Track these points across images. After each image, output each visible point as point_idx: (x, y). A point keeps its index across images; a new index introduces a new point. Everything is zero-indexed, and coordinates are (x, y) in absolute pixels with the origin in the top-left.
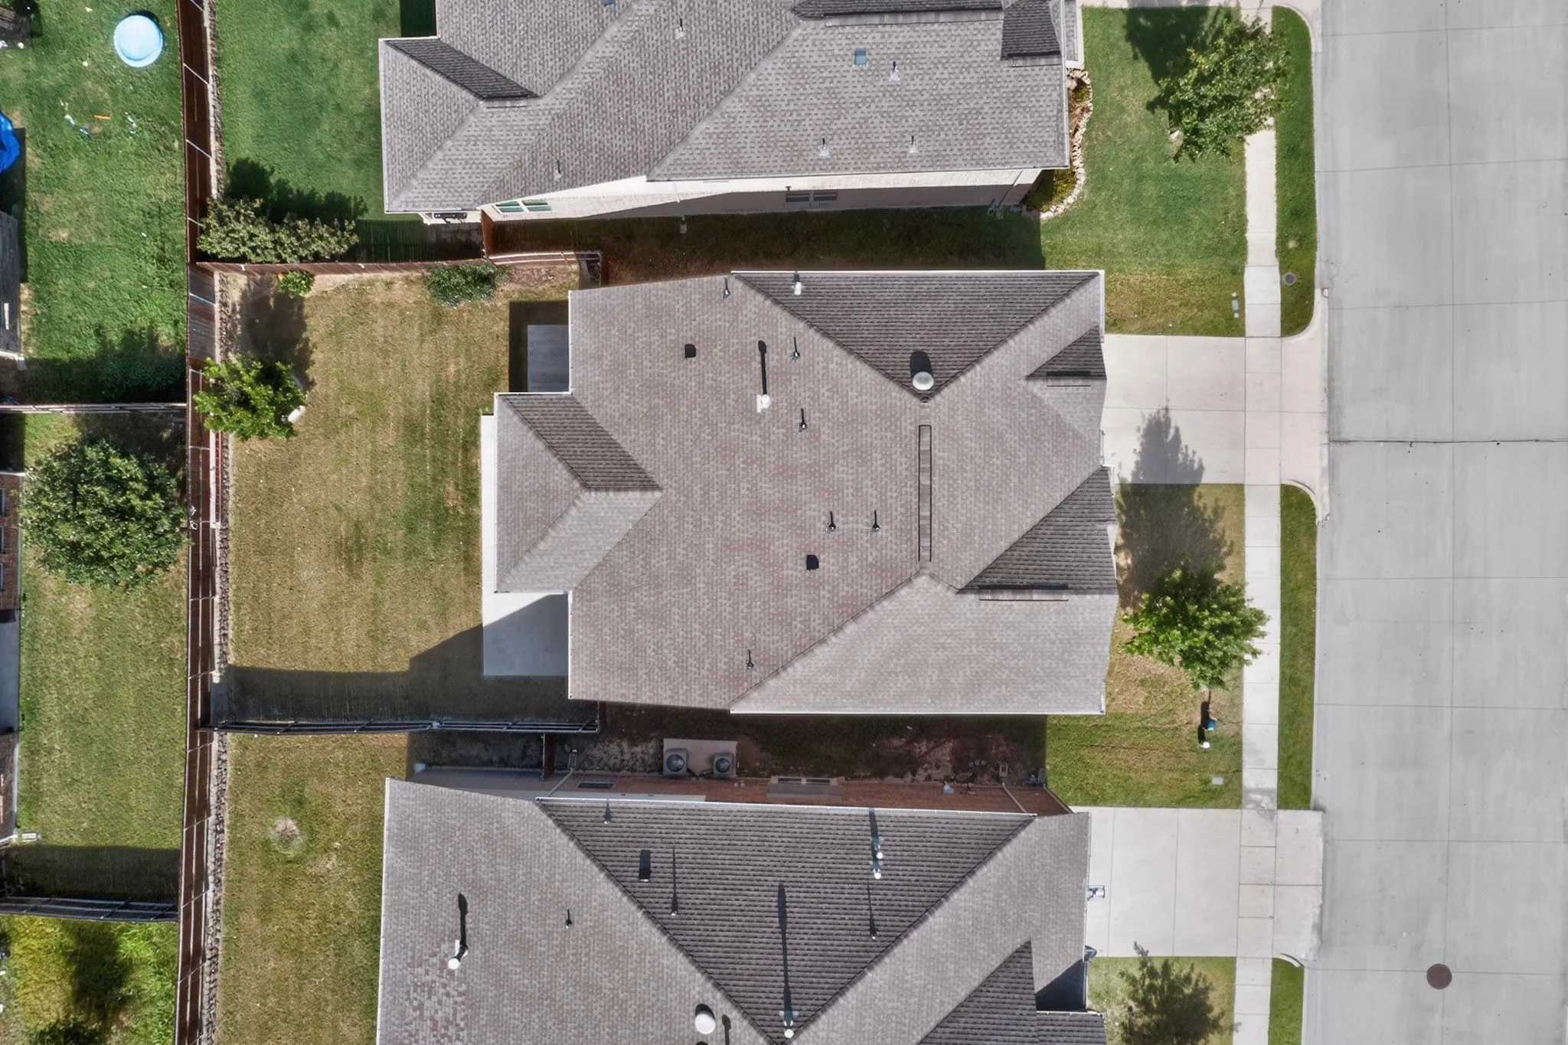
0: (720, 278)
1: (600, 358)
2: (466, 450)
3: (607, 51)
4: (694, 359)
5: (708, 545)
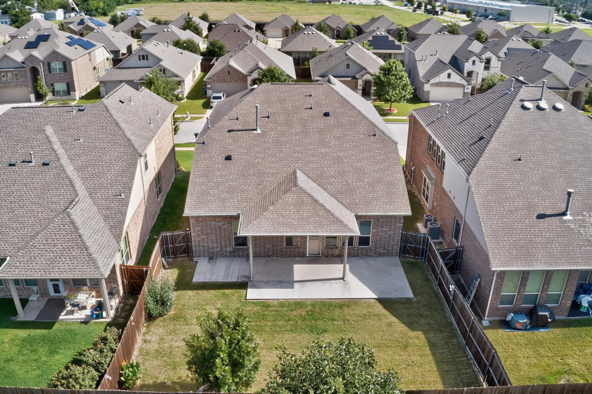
1: (224, 199)
3: (70, 168)
4: (232, 157)
5: (322, 151)
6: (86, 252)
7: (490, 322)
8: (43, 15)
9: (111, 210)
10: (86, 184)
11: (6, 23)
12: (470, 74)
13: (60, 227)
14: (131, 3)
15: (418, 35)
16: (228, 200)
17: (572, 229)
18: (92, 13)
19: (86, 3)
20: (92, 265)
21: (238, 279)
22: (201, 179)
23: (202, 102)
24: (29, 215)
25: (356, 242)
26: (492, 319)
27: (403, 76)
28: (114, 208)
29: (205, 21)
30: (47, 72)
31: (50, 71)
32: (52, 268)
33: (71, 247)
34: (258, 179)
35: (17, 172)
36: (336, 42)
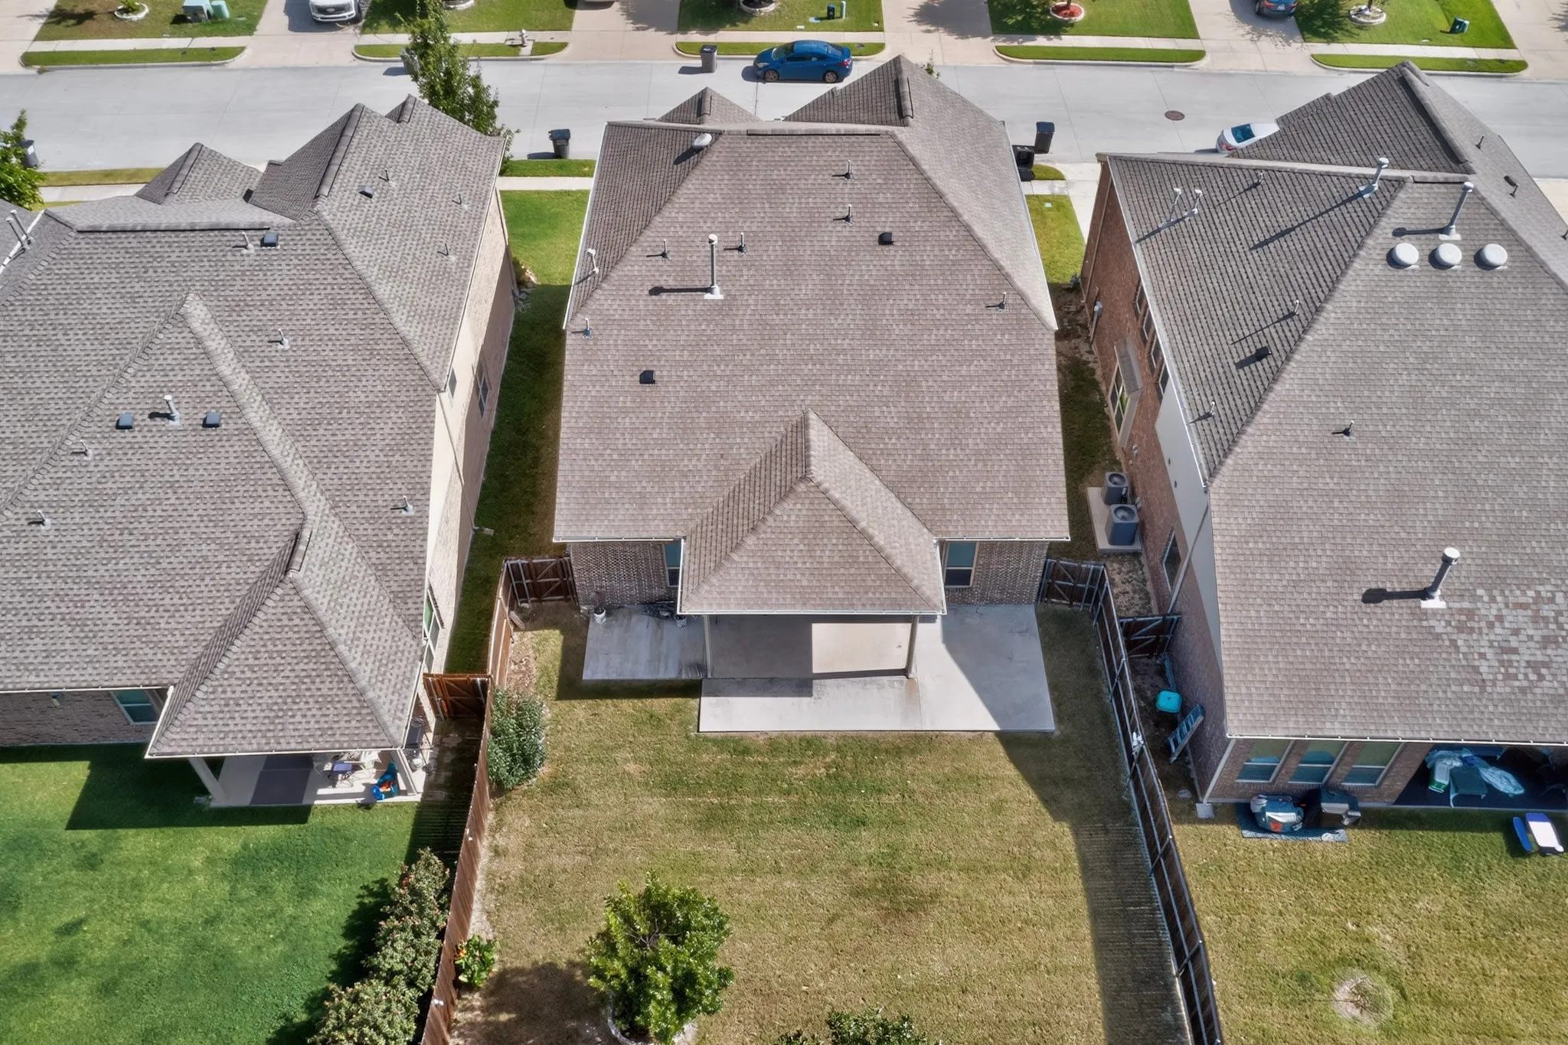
0: (570, 340)
1: (642, 495)
2: (746, 751)
3: (274, 432)
4: (657, 373)
5: (871, 357)
6: (352, 685)
7: (1215, 807)
9: (388, 550)
10: (320, 476)
13: (280, 620)
16: (652, 501)
17: (1436, 636)
20: (369, 718)
21: (680, 672)
22: (587, 441)
24: (197, 570)
26: (1219, 802)
28: (394, 544)
32: (280, 727)
33: (314, 674)
34: (717, 440)
35: (141, 448)
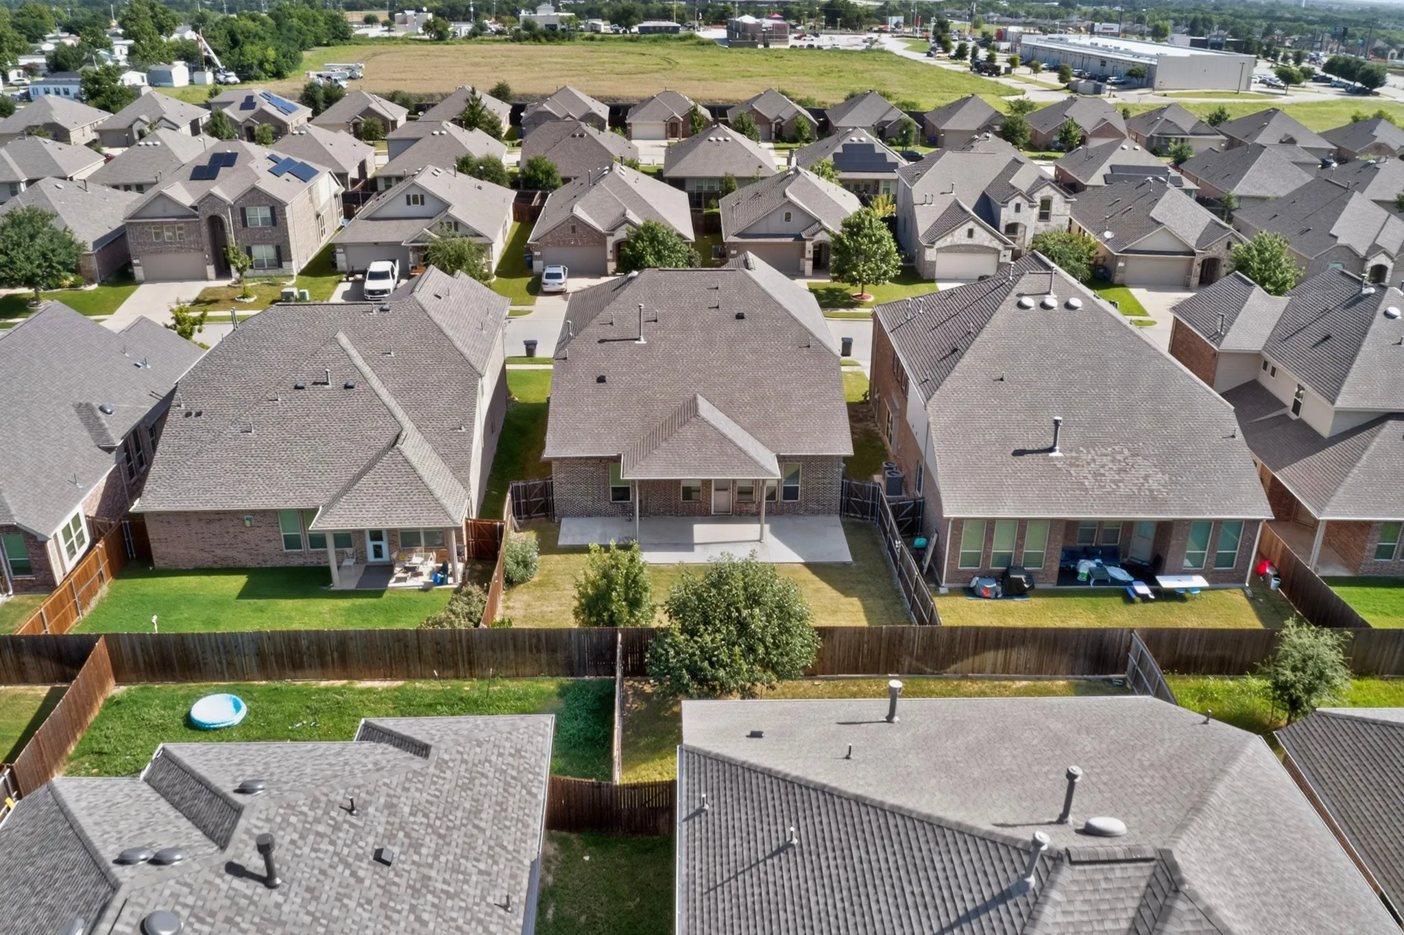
1: (598, 434)
3: (384, 392)
4: (607, 377)
5: (733, 370)
6: (431, 496)
7: (950, 589)
8: (144, 75)
9: (449, 447)
10: (410, 414)
11: (67, 93)
12: (1012, 228)
13: (392, 467)
14: (328, 45)
15: (943, 131)
16: (604, 437)
17: (1059, 469)
18: (252, 73)
19: (237, 50)
20: (440, 511)
21: (619, 541)
22: (566, 408)
23: (525, 285)
24: (338, 453)
25: (779, 496)
26: (952, 585)
27: (882, 238)
28: (453, 445)
29: (504, 100)
30: (240, 226)
31: (245, 224)
33: (409, 491)
34: (643, 409)
35: (309, 398)
36: (776, 149)
